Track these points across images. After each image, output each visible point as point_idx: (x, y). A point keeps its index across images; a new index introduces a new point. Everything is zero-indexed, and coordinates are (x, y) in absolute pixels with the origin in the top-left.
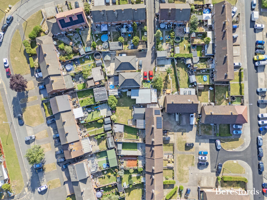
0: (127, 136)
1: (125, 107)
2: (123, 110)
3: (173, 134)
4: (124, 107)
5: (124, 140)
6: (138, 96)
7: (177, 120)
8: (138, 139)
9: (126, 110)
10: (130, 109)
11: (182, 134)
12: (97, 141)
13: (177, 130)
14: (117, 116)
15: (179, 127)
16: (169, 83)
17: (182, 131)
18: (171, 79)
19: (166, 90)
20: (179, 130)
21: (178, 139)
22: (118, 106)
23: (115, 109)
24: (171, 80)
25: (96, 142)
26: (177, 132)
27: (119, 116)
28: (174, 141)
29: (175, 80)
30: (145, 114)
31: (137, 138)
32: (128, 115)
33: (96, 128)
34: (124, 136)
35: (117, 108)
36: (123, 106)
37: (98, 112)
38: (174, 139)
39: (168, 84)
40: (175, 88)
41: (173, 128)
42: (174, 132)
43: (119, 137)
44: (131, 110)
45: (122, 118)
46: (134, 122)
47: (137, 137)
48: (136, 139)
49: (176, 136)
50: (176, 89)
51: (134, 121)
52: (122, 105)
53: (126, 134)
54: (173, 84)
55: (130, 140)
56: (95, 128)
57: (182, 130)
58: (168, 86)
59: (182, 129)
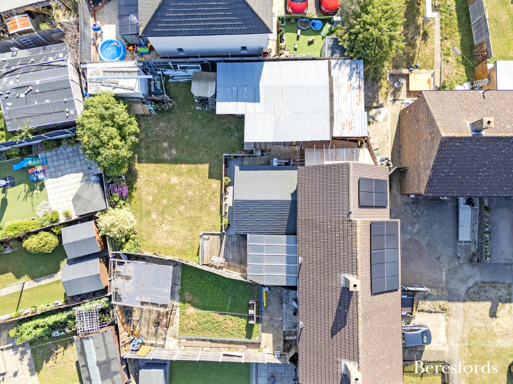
0: (193, 323)
1: (183, 166)
2: (174, 180)
3: (444, 310)
4: (178, 166)
5: (176, 341)
6: (256, 99)
7: (465, 234)
8: (255, 339)
9: (191, 181)
10: (211, 176)
11: (493, 314)
12: (29, 352)
13: (462, 290)
14: (141, 214)
15: (475, 275)
16: (425, 35)
17: (493, 293)
18: (435, 15)
19: (407, 77)
20: (475, 289)
21: (470, 339)
22: (149, 161)
23: (132, 176)
24: (437, 20)
25: (23, 353)
26: (464, 301)
27: (154, 216)
28: (446, 349)
29: (456, 22)
30: (294, 203)
31: (249, 336)
32: (203, 207)
33: (25, 278)
34: (176, 320)
35: (142, 169)
36: (175, 161)
37: (32, 189)
38: (447, 335)
39: (419, 40)
40: (455, 63)
41: (444, 278)
42: (450, 300)
43: (153, 330)
44: (215, 184)
45: (166, 228)
46: (235, 249)
47: (250, 328)
48: (244, 339)
49: (457, 323)
50: (462, 69)
51: (235, 239)
52: (166, 156)
53: (191, 310)
54: (448, 43)
55: (211, 341)
56: (18, 276)
57: (494, 291)
58: (422, 50)
59: (493, 284)
